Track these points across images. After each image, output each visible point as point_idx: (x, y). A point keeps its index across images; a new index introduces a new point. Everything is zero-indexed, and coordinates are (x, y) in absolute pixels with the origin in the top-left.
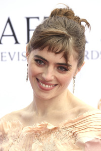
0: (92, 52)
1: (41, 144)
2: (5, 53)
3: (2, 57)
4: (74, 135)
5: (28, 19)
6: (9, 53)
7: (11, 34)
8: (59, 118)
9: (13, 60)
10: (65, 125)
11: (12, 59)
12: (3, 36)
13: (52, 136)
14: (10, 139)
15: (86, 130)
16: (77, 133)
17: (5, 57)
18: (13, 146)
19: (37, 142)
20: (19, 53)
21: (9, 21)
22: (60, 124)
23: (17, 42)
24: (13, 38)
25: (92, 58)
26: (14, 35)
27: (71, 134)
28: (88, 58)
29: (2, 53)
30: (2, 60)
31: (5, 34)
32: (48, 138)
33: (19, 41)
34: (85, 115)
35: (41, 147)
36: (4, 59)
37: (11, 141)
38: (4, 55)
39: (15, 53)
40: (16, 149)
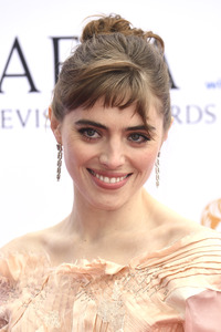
0: (188, 108)
1: (92, 302)
2: (10, 111)
3: (3, 119)
4: (163, 283)
5: (56, 41)
6: (18, 112)
7: (22, 71)
8: (130, 247)
9: (27, 125)
10: (142, 262)
11: (24, 124)
12: (4, 75)
13: (116, 286)
14: (25, 290)
15: (188, 273)
16: (169, 278)
17: (10, 119)
18: (31, 305)
19: (84, 297)
20: (37, 111)
21: (16, 45)
22: (132, 261)
23: (33, 89)
24: (25, 80)
25: (188, 121)
26: (28, 74)
27: (156, 282)
28: (180, 121)
29: (3, 112)
30: (3, 126)
31: (8, 72)
32: (108, 290)
33: (37, 86)
34: (185, 241)
35: (93, 308)
36: (7, 123)
37: (26, 295)
38: (6, 115)
39: (29, 111)
40: (39, 312)
